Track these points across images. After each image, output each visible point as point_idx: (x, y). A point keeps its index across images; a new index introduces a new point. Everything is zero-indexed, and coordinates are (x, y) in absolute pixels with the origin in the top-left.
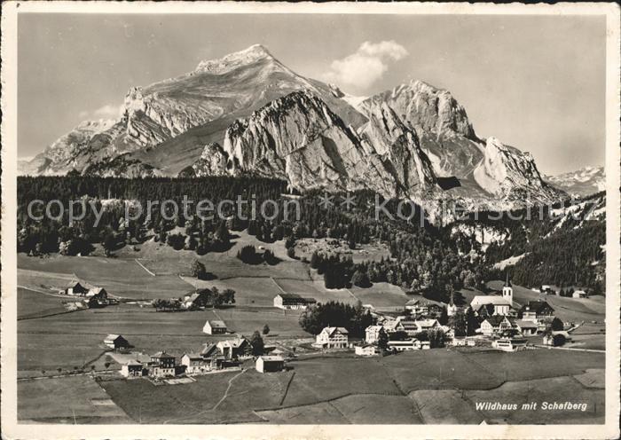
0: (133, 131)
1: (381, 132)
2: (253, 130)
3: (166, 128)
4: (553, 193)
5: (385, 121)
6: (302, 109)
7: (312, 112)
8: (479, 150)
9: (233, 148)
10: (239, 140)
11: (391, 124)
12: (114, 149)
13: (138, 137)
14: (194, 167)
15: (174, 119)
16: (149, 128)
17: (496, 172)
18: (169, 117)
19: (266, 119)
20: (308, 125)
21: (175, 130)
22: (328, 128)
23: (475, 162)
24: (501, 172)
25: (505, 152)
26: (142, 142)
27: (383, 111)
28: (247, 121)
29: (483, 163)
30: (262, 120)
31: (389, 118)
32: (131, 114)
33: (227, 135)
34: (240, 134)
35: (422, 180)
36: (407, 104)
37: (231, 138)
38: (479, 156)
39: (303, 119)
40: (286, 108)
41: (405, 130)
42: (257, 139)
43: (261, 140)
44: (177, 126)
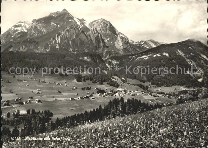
0: (34, 32)
1: (93, 34)
2: (63, 34)
3: (42, 31)
4: (132, 49)
5: (94, 31)
6: (75, 29)
7: (77, 30)
8: (116, 37)
9: (58, 39)
10: (59, 37)
11: (95, 32)
12: (29, 36)
13: (35, 34)
14: (49, 43)
15: (44, 29)
16: (38, 31)
17: (120, 43)
18: (42, 28)
19: (66, 32)
20: (76, 33)
21: (44, 32)
22: (80, 33)
23: (115, 40)
24: (121, 44)
25: (122, 39)
26: (36, 35)
27: (93, 29)
28: (61, 32)
29: (117, 41)
30: (65, 32)
31: (95, 30)
32: (33, 27)
33: (56, 35)
34: (60, 35)
35: (102, 46)
36: (100, 25)
37: (57, 36)
38: (116, 39)
39: (74, 31)
40: (70, 29)
41: (99, 33)
42: (64, 37)
43: (65, 37)
44: (44, 31)
